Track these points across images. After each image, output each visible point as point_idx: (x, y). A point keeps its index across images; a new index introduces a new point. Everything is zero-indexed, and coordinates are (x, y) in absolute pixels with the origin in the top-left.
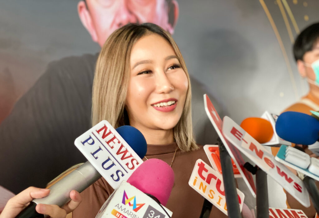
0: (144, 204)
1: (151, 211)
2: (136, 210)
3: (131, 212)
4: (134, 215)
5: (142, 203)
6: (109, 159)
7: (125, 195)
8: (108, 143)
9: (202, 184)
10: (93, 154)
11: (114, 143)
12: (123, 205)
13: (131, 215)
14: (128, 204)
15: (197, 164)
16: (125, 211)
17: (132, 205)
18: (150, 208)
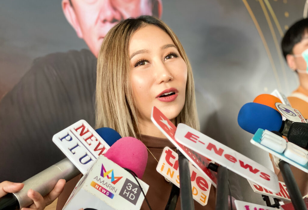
0: (121, 177)
1: (129, 184)
2: (114, 182)
3: (109, 184)
4: (113, 187)
5: (120, 176)
6: (86, 155)
7: (103, 168)
8: (86, 140)
9: (169, 170)
10: (71, 150)
11: (92, 141)
12: (101, 177)
13: (110, 187)
14: (106, 177)
15: (165, 151)
16: (104, 183)
17: (110, 178)
18: (127, 181)
